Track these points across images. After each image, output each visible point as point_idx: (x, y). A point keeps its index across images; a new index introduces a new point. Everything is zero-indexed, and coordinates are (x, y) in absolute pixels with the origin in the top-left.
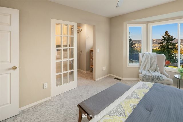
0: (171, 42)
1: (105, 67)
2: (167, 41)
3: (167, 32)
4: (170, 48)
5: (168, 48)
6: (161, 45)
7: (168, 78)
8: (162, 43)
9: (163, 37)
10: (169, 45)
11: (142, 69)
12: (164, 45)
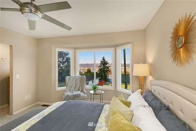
0: (106, 65)
1: (30, 95)
2: (104, 65)
3: (104, 57)
4: (105, 71)
5: (104, 70)
6: (100, 68)
7: (85, 94)
8: (100, 66)
9: (101, 62)
10: (105, 68)
11: (68, 90)
12: (102, 68)
